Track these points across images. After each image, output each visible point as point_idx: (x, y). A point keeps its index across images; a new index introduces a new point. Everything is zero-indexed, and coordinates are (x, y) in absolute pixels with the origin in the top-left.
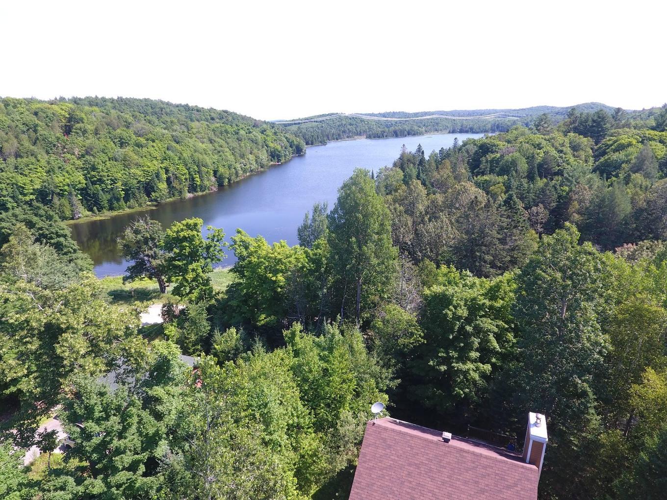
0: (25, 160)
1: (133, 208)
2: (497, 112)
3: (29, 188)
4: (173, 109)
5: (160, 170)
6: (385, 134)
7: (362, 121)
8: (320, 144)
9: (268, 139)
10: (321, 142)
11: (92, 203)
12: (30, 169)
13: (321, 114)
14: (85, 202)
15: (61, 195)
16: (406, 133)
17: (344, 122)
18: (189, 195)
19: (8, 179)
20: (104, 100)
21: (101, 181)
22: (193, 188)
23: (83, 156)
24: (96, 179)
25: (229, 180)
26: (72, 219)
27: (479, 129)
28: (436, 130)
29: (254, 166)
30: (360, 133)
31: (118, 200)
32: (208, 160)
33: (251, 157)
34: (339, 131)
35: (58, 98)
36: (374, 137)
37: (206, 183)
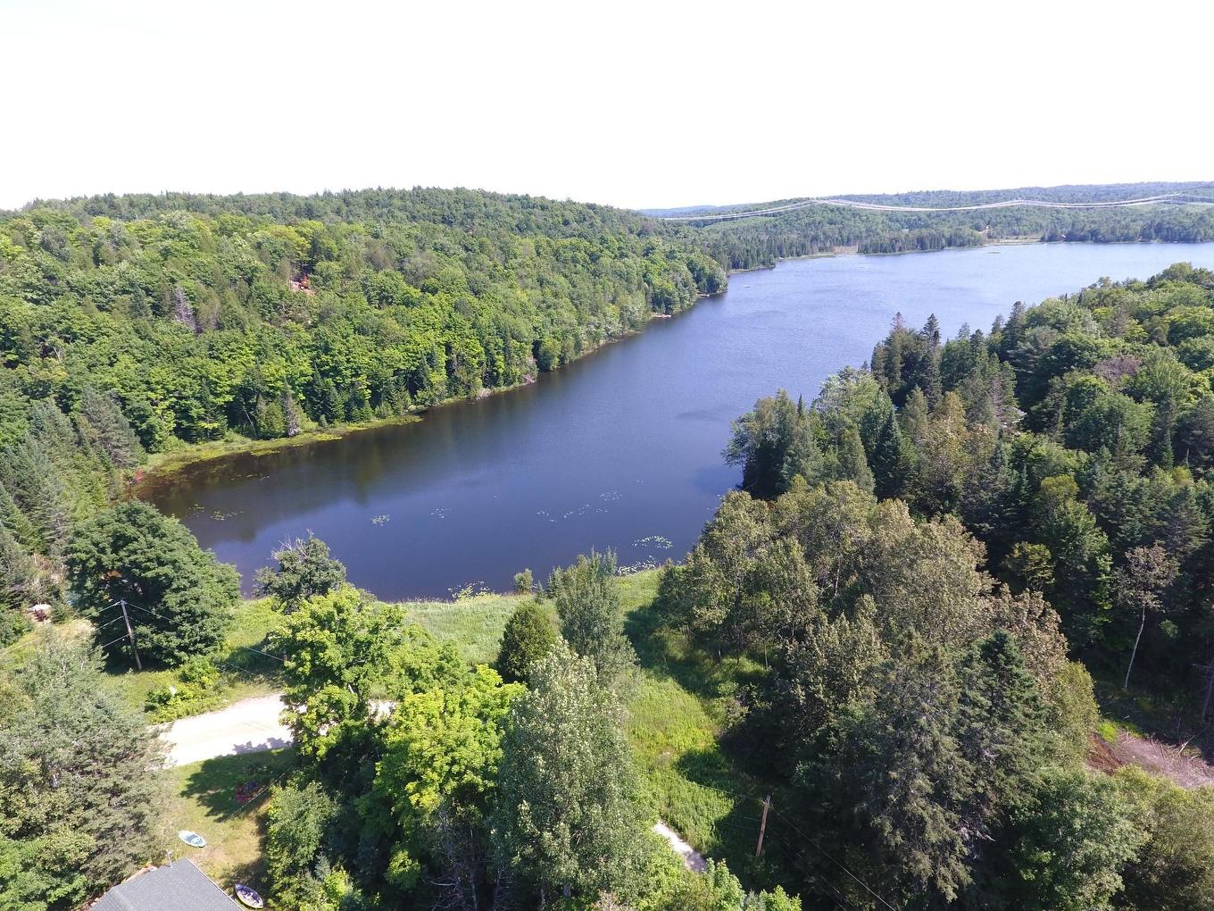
0: (226, 333)
1: (384, 418)
2: (1164, 192)
3: (225, 385)
4: (500, 207)
5: (436, 349)
6: (899, 244)
7: (856, 214)
8: (761, 266)
9: (653, 268)
10: (763, 263)
11: (319, 408)
12: (232, 350)
13: (777, 199)
14: (309, 405)
15: (270, 396)
16: (944, 242)
17: (818, 218)
18: (483, 392)
19: (195, 368)
20: (391, 194)
21: (336, 371)
22: (491, 379)
23: (315, 325)
24: (327, 367)
25: (562, 359)
26: (286, 435)
27: (1113, 233)
28: (1015, 234)
29: (616, 327)
30: (849, 240)
31: (360, 403)
32: (524, 326)
33: (611, 310)
34: (805, 237)
35: (321, 194)
36: (875, 251)
37: (516, 370)
